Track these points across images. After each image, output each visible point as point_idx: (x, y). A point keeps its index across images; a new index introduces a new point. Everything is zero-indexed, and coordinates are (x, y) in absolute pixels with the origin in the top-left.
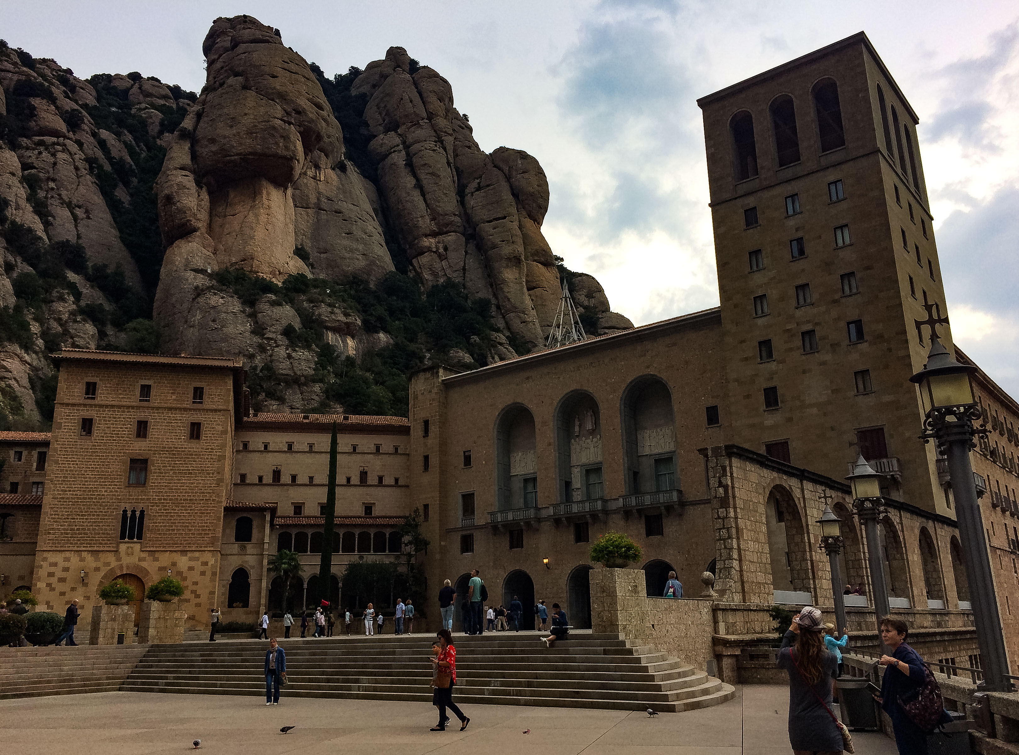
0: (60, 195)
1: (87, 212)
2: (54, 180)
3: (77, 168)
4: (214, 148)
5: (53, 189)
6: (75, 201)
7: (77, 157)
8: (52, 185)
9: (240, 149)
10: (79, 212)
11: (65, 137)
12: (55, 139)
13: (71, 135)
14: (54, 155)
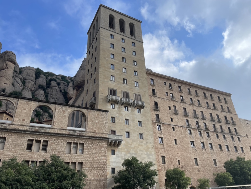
0: (53, 97)
1: (58, 99)
2: (52, 95)
3: (57, 92)
4: (76, 82)
5: (51, 96)
6: (56, 98)
7: (57, 90)
8: (51, 95)
9: (80, 81)
10: (56, 100)
11: (56, 87)
12: (54, 88)
13: (58, 86)
14: (53, 90)
